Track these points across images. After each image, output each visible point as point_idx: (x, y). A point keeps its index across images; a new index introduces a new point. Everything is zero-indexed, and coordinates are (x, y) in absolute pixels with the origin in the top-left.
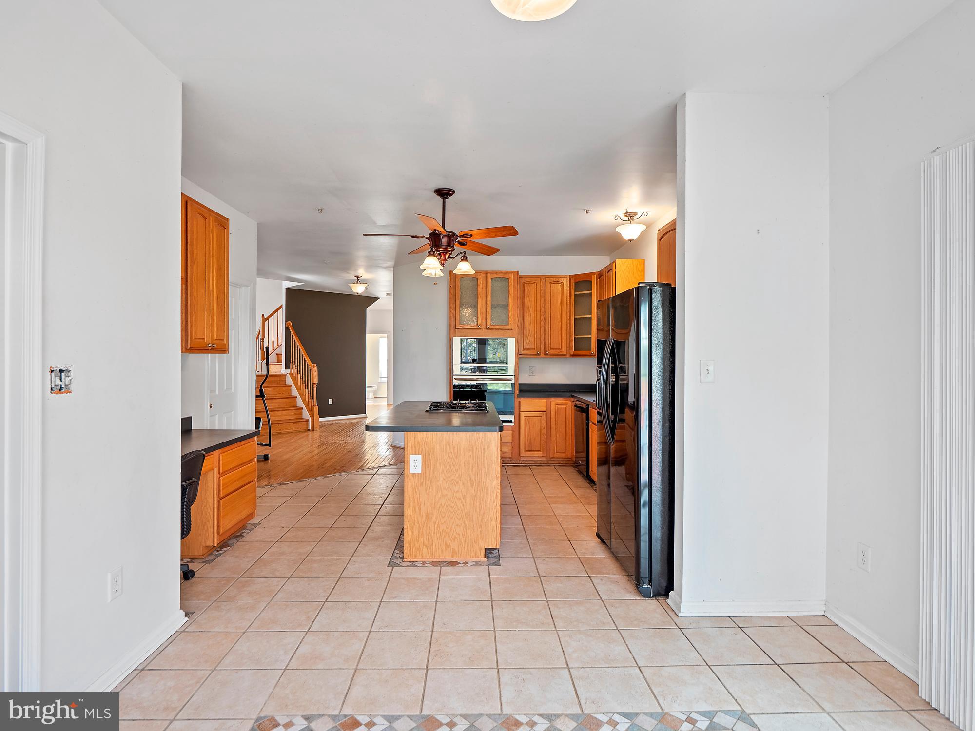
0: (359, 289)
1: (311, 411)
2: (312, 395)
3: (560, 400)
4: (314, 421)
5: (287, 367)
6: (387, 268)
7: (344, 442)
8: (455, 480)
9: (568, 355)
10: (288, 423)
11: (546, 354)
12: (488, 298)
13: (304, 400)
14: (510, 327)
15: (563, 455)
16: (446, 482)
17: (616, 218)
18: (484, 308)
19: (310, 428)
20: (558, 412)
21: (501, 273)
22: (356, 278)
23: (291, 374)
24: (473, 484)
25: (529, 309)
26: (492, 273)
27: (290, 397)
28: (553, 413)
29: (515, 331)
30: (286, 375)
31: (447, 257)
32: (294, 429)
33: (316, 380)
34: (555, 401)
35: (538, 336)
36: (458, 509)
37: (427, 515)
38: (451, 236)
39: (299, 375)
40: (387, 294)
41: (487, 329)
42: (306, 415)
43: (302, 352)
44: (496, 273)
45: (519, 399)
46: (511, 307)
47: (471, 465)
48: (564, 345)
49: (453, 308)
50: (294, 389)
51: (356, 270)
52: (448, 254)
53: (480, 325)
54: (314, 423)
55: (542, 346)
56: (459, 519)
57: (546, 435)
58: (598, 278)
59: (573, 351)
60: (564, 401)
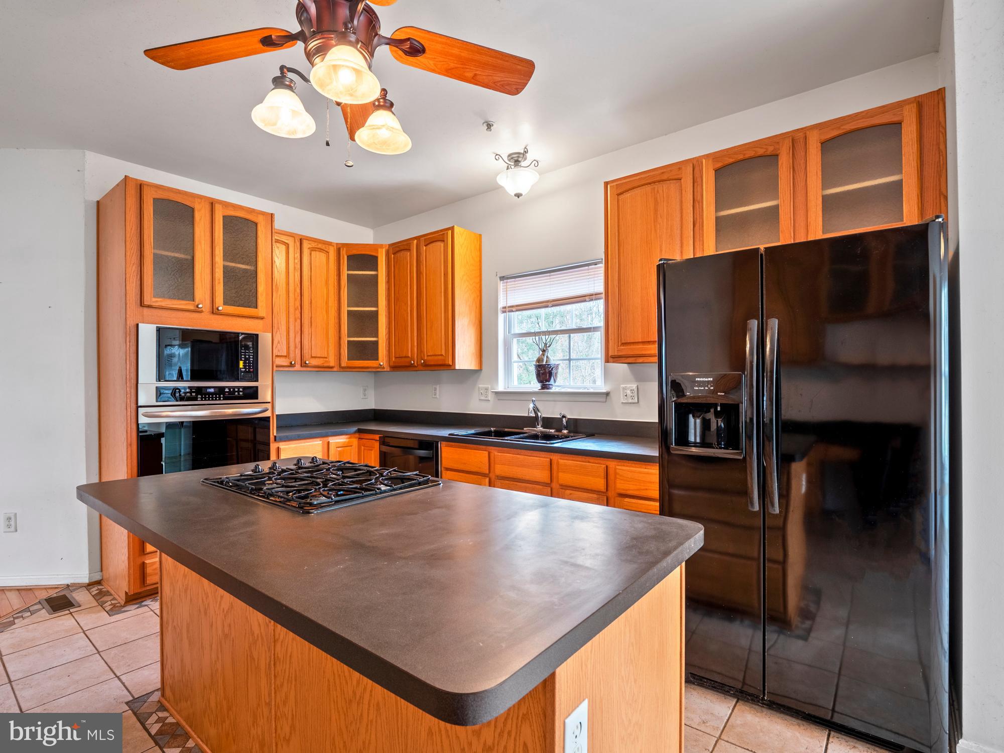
3: (341, 440)
9: (337, 367)
11: (305, 366)
12: (217, 252)
14: (260, 313)
21: (242, 208)
26: (225, 205)
29: (269, 322)
34: (335, 441)
35: (292, 335)
41: (213, 313)
44: (233, 207)
45: (277, 444)
48: (332, 351)
49: (134, 260)
53: (201, 303)
55: (298, 351)
58: (391, 251)
59: (345, 362)
60: (348, 440)
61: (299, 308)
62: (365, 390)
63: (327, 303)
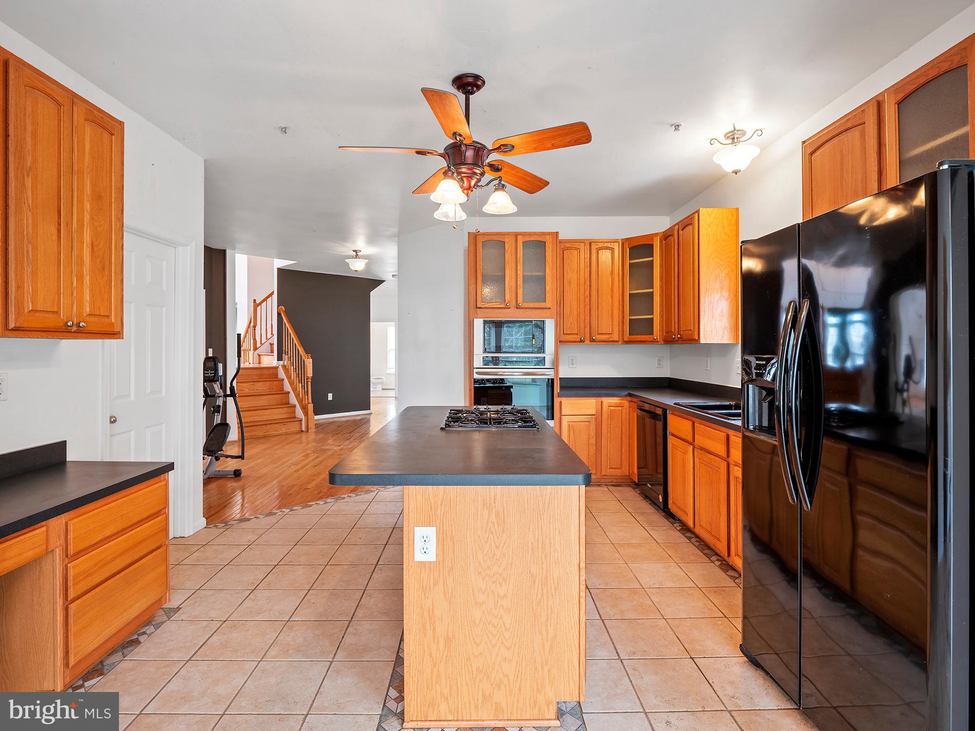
0: (358, 266)
1: (304, 409)
2: (306, 391)
3: (614, 400)
4: (308, 421)
5: (280, 358)
6: (390, 237)
7: (340, 447)
8: (500, 575)
9: (621, 340)
10: (277, 423)
11: (592, 341)
12: (519, 268)
13: (297, 396)
14: (548, 304)
15: (617, 472)
16: (483, 579)
17: (712, 142)
18: (514, 281)
19: (304, 429)
20: (612, 414)
21: (535, 234)
22: (355, 253)
23: (284, 366)
24: (534, 582)
25: (570, 282)
26: (524, 234)
27: (283, 392)
28: (605, 416)
29: (554, 311)
30: (278, 367)
31: (473, 183)
32: (284, 430)
33: (310, 373)
34: (609, 401)
35: (582, 317)
36: (506, 629)
37: (448, 640)
38: (480, 150)
39: (292, 367)
40: (393, 276)
41: (517, 308)
42: (299, 413)
43: (295, 341)
44: (530, 234)
45: (560, 399)
46: (548, 279)
47: (530, 546)
48: (616, 329)
49: (473, 281)
50: (286, 383)
51: (354, 242)
52: (475, 180)
53: (509, 302)
54: (308, 423)
55: (587, 330)
56: (508, 649)
57: (596, 446)
58: (663, 239)
59: (627, 336)
60: (619, 401)
61: (589, 296)
62: (659, 360)
63: (612, 289)
